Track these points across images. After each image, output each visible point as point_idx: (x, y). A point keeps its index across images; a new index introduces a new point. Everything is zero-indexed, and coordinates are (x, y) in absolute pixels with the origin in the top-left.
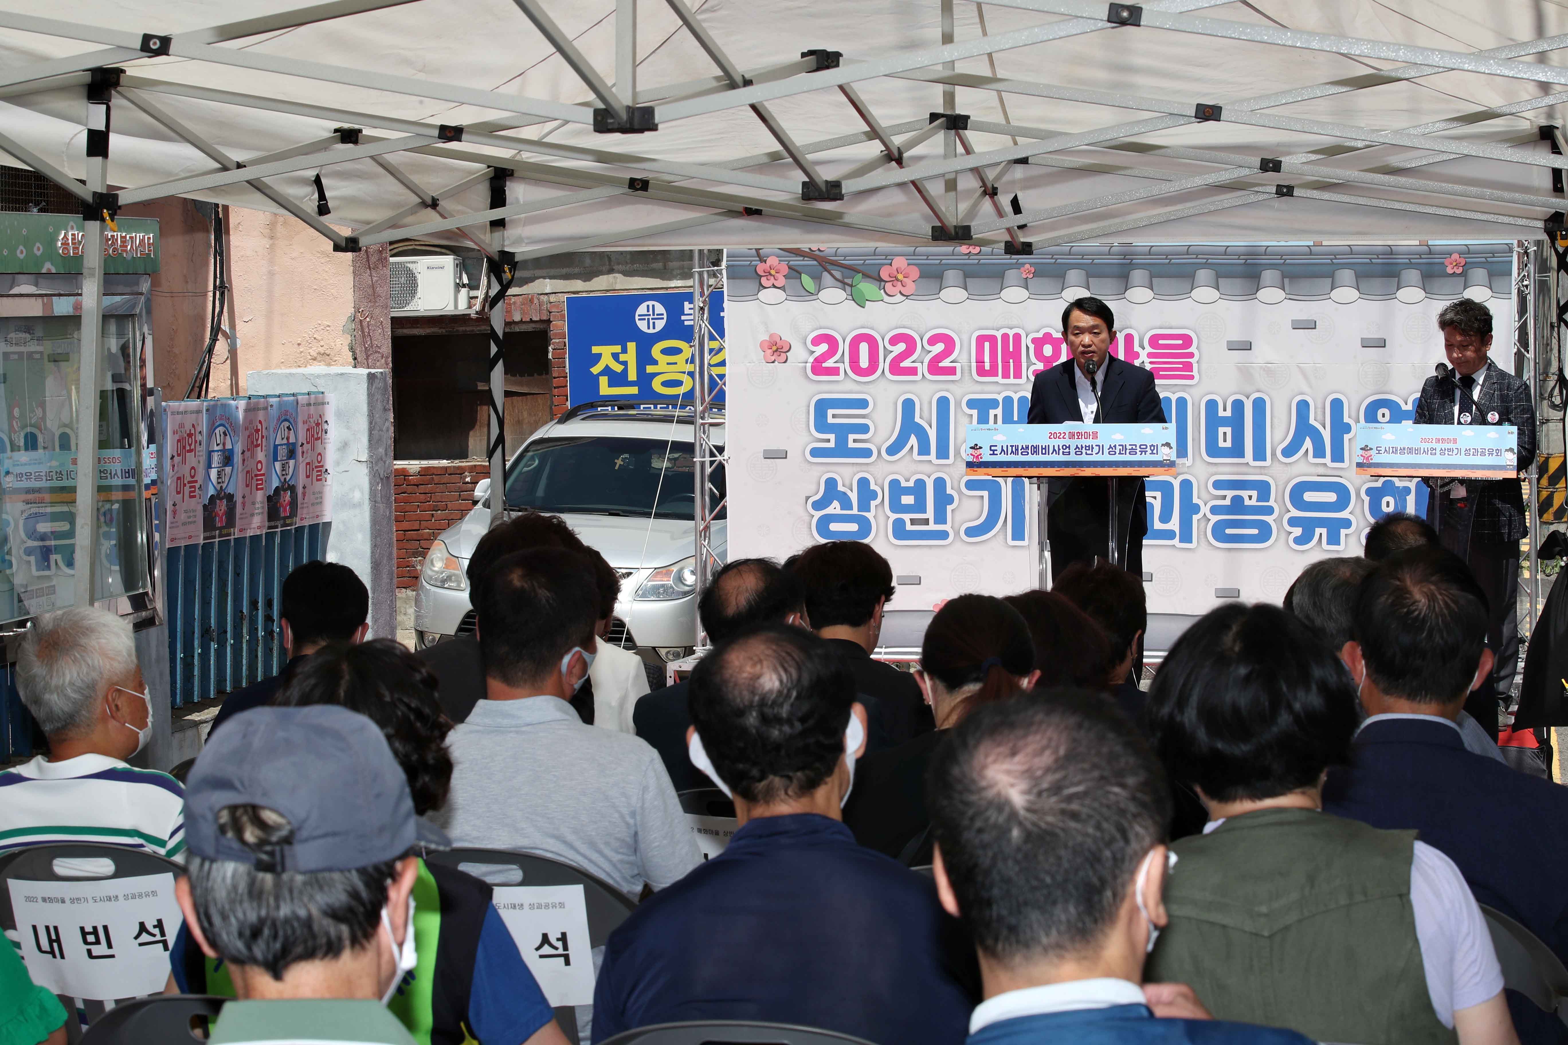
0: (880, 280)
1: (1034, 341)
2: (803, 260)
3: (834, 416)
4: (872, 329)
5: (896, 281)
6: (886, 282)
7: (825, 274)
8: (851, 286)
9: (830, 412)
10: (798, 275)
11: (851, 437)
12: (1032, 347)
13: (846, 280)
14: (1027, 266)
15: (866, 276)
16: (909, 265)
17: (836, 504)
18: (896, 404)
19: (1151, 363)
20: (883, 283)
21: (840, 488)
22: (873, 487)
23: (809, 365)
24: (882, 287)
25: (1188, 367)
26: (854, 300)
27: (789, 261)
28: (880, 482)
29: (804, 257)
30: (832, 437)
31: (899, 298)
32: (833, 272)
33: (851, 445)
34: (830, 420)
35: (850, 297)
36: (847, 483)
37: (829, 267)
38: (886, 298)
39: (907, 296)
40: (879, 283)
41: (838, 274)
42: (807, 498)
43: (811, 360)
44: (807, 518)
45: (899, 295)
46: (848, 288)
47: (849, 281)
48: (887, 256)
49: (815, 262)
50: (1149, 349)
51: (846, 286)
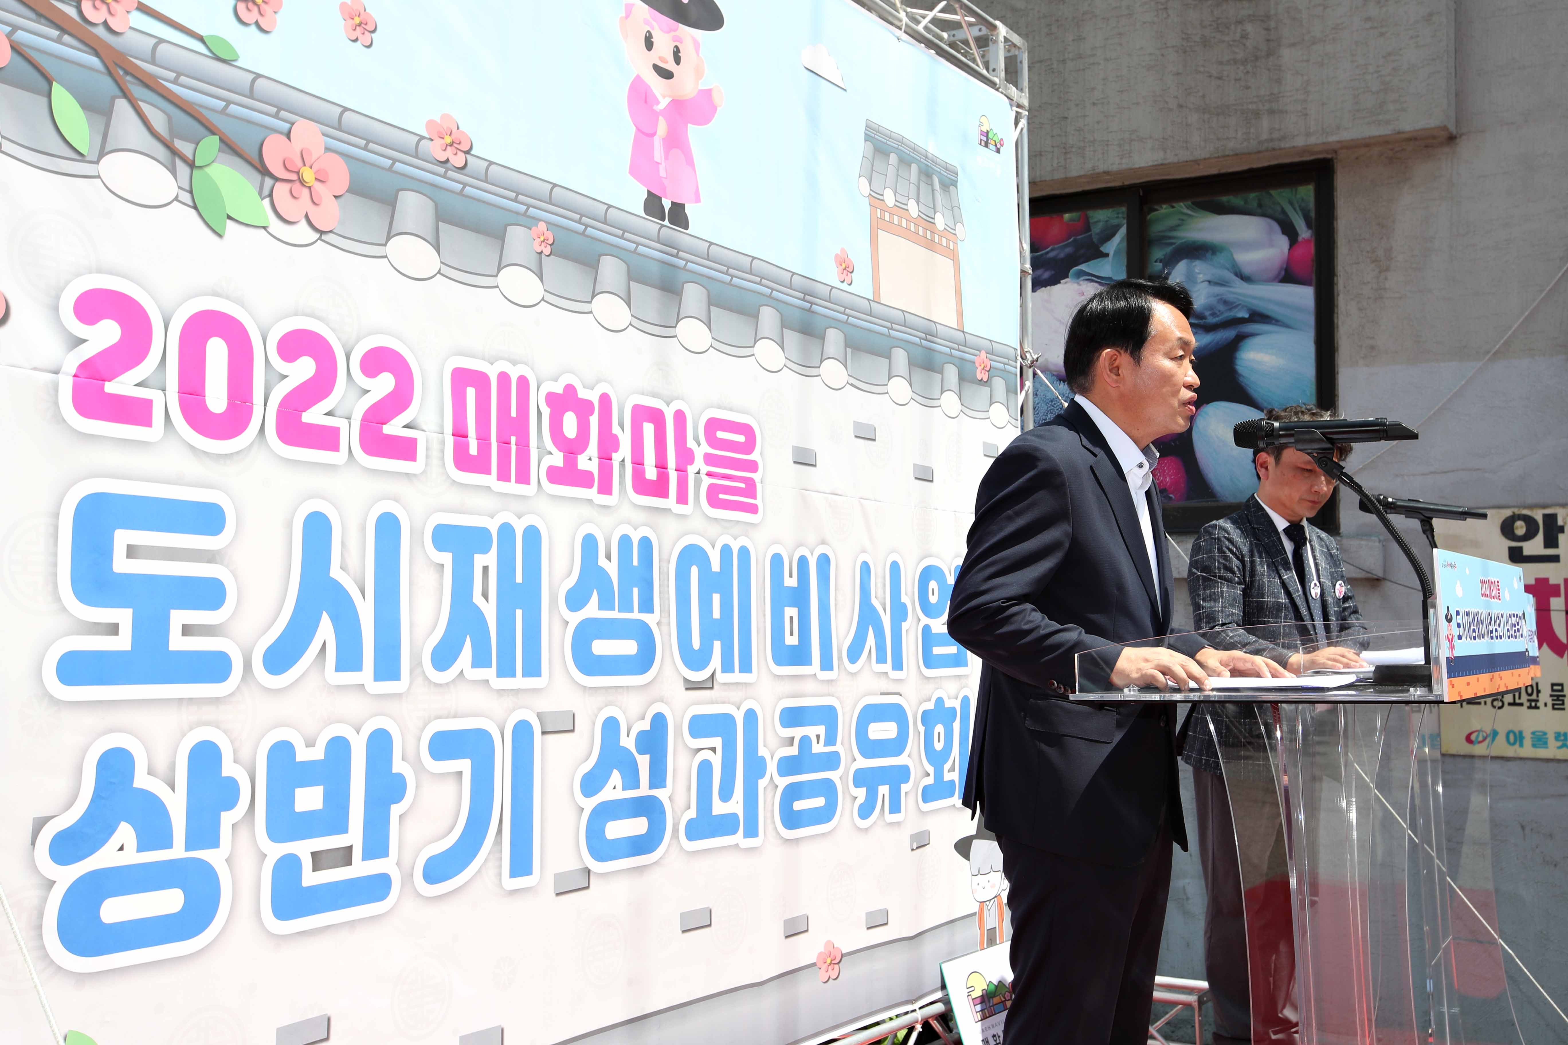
0: (264, 171)
1: (551, 398)
2: (58, 40)
3: (132, 552)
4: (242, 304)
5: (297, 185)
6: (277, 179)
7: (122, 105)
8: (192, 165)
9: (123, 538)
10: (43, 84)
11: (179, 618)
12: (546, 411)
13: (179, 144)
14: (542, 226)
15: (229, 147)
16: (328, 149)
17: (125, 833)
18: (289, 525)
19: (709, 474)
20: (268, 182)
21: (142, 780)
22: (229, 769)
23: (66, 385)
24: (266, 192)
25: (750, 489)
26: (195, 207)
27: (15, 28)
28: (245, 754)
29: (63, 31)
30: (124, 617)
31: (302, 233)
32: (145, 107)
33: (177, 642)
34: (121, 564)
35: (186, 197)
36: (161, 765)
37: (137, 91)
38: (275, 225)
39: (322, 233)
40: (258, 177)
41: (158, 120)
42: (40, 824)
43: (72, 362)
44: (31, 894)
45: (304, 222)
46: (182, 169)
47: (185, 148)
48: (280, 109)
49: (94, 61)
50: (706, 448)
51: (179, 163)
